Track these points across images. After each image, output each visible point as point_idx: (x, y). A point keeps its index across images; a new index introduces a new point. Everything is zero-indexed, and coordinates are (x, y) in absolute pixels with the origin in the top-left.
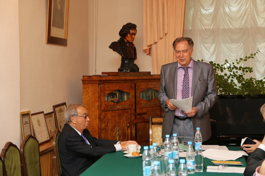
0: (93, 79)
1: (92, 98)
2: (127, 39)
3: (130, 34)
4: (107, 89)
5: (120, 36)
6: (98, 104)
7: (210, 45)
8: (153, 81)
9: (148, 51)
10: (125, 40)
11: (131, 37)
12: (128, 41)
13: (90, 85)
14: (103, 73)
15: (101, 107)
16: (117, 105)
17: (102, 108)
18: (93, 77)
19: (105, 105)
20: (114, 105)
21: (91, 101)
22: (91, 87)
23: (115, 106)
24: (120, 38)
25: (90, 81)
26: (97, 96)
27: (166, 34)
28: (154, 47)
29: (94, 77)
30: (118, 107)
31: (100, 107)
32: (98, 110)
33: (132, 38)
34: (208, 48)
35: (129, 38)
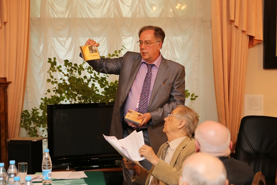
27: (5, 23)
34: (63, 43)
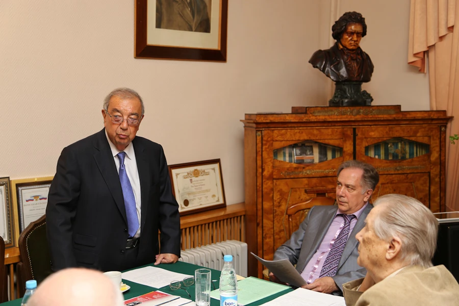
2: (343, 43)
3: (347, 33)
4: (279, 138)
11: (349, 39)
12: (344, 47)
15: (263, 170)
16: (304, 168)
17: (265, 173)
19: (273, 167)
20: (297, 168)
23: (299, 170)
27: (451, 28)
30: (308, 172)
31: (260, 170)
33: (352, 40)
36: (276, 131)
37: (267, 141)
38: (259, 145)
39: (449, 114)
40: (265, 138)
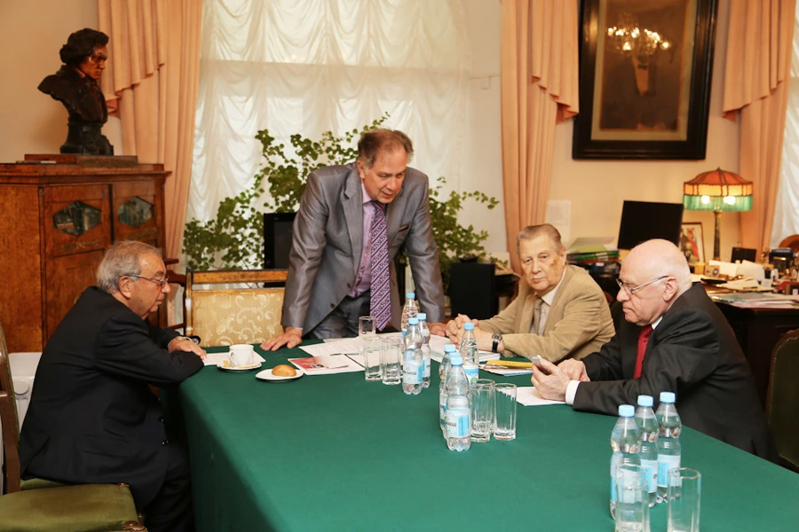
0: (20, 171)
1: (17, 224)
2: (86, 69)
3: (93, 57)
4: (57, 199)
5: (63, 61)
6: (37, 238)
7: (245, 98)
8: (142, 178)
9: (115, 105)
10: (81, 73)
11: (96, 66)
12: (88, 76)
13: (9, 188)
14: (27, 156)
15: (45, 246)
16: (76, 240)
17: (47, 250)
18: (19, 167)
19: (54, 240)
20: (71, 240)
21: (14, 232)
22: (13, 193)
23: (73, 242)
24: (63, 67)
25: (10, 177)
26: (36, 218)
27: (161, 65)
28: (128, 95)
29: (24, 168)
30: (81, 245)
31: (43, 247)
32: (38, 257)
33: (98, 67)
35: (89, 67)
36: (54, 189)
37: (48, 203)
38: (42, 209)
39: (167, 169)
40: (46, 200)
